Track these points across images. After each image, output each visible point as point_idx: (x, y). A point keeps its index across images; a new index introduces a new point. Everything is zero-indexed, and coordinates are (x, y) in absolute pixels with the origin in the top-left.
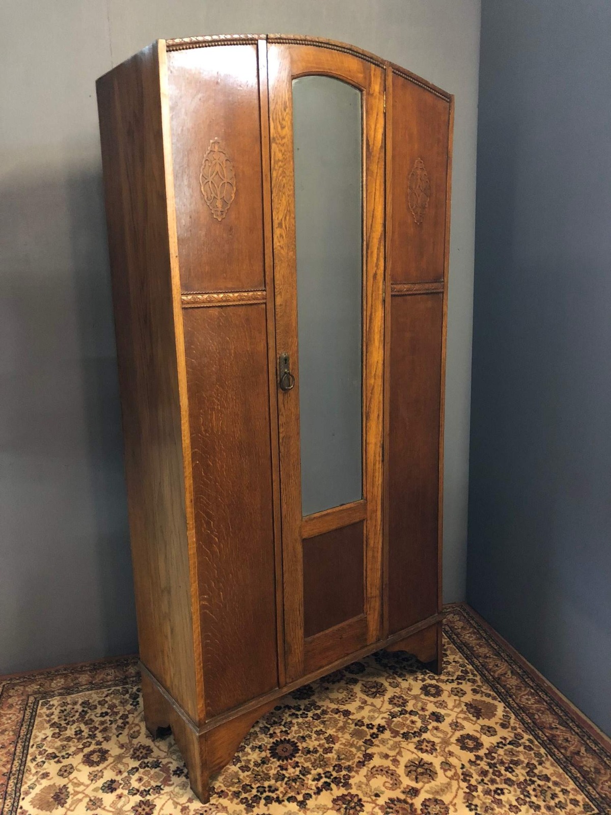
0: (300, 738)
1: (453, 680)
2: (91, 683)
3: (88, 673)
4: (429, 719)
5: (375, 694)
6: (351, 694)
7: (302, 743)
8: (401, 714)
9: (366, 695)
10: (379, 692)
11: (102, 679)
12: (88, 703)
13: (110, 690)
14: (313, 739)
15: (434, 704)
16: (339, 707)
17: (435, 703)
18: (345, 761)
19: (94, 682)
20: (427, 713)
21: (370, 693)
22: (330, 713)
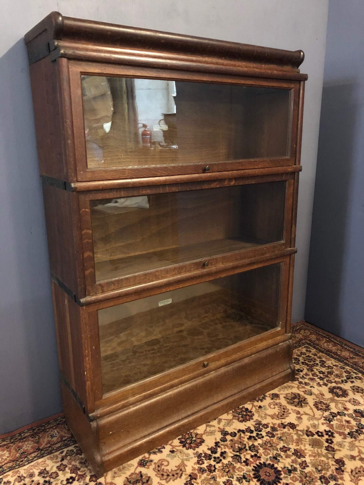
0: (272, 459)
1: (345, 380)
2: (38, 449)
3: (30, 438)
4: (356, 416)
5: (300, 404)
6: (282, 408)
7: (278, 464)
8: (333, 417)
9: (294, 406)
10: (301, 401)
11: (49, 442)
12: (45, 472)
13: (63, 452)
14: (284, 457)
15: (349, 403)
16: (281, 421)
17: (350, 401)
18: (326, 472)
19: (41, 448)
20: (351, 412)
21: (296, 404)
22: (279, 429)
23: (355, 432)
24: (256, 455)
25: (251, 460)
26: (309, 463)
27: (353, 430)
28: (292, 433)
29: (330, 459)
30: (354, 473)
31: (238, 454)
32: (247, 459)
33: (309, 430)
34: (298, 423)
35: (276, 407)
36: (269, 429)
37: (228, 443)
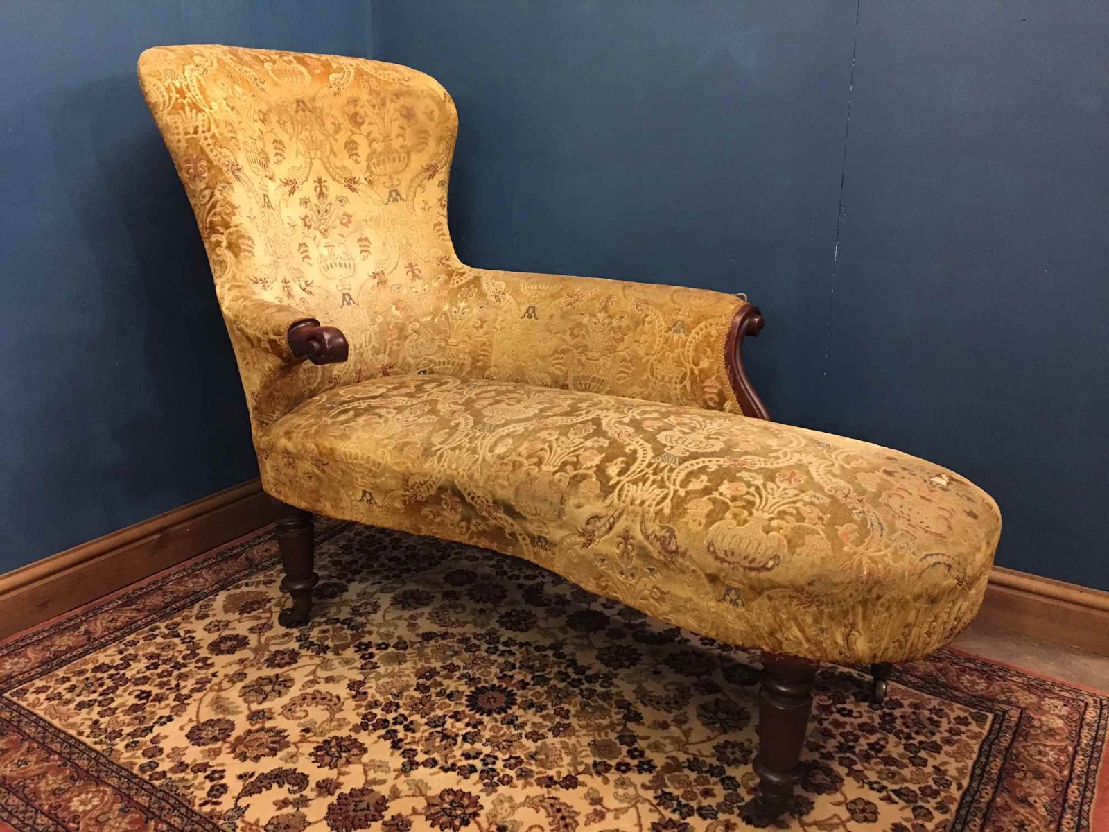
23: (679, 803)
24: (528, 684)
25: (514, 681)
26: (544, 744)
27: (681, 799)
28: (611, 717)
29: (571, 769)
30: (553, 801)
31: (518, 665)
32: (512, 677)
33: (639, 741)
34: (647, 724)
35: (676, 692)
36: (600, 690)
37: (537, 654)
